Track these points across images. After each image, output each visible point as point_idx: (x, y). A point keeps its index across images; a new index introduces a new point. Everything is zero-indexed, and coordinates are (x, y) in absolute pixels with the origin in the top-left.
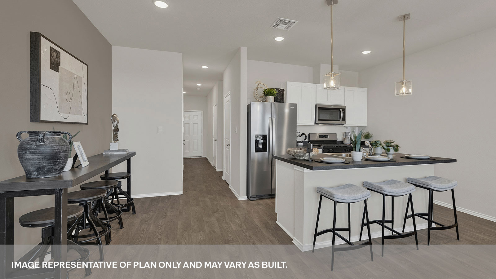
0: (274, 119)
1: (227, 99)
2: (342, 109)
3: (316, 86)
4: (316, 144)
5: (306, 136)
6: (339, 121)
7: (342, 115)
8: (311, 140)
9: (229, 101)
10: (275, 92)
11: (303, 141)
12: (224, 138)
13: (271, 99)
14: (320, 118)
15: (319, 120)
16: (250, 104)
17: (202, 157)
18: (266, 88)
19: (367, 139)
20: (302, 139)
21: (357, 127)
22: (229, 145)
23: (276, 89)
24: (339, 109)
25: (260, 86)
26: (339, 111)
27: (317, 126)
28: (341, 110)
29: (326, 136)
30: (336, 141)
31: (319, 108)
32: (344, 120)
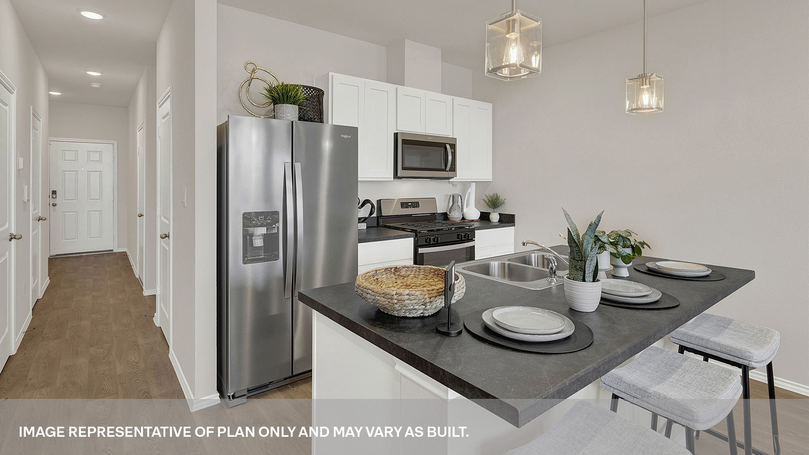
0: (298, 166)
1: (164, 109)
2: (449, 144)
3: (397, 88)
4: (391, 225)
5: (373, 206)
6: (445, 170)
7: (450, 158)
8: (383, 215)
9: (167, 114)
10: (302, 95)
11: (366, 219)
12: (158, 213)
13: (290, 112)
14: (406, 165)
15: (403, 169)
16: (227, 123)
17: (114, 251)
18: (275, 84)
19: (494, 209)
20: (364, 212)
21: (475, 184)
22: (169, 237)
23: (304, 86)
24: (444, 146)
25: (258, 74)
26: (443, 149)
27: (399, 183)
28: (448, 147)
29: (415, 204)
30: (434, 213)
31: (405, 142)
32: (453, 169)
